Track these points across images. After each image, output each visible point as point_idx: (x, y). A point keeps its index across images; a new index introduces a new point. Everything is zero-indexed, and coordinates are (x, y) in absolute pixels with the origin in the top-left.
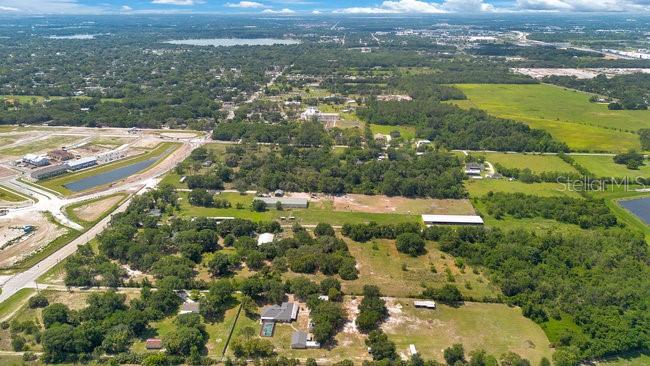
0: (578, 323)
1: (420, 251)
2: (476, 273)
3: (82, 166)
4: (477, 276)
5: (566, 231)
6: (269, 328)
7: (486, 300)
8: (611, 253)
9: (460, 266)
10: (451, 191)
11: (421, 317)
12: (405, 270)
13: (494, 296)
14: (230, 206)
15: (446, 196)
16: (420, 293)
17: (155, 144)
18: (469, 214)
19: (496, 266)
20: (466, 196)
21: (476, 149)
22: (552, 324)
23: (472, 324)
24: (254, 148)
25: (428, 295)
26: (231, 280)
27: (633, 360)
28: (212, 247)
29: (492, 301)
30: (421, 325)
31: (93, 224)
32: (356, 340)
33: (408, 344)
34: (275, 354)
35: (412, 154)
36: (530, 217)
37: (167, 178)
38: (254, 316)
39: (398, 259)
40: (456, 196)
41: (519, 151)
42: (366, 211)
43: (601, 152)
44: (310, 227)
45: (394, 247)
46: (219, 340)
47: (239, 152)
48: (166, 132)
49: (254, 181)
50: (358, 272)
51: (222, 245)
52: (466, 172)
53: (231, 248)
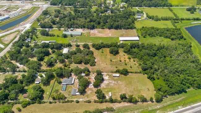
0: (164, 81)
1: (117, 53)
2: (134, 61)
3: (4, 19)
4: (134, 63)
5: (166, 42)
6: (64, 87)
7: (136, 73)
8: (179, 52)
9: (130, 59)
10: (130, 26)
11: (115, 80)
12: (111, 61)
13: (139, 71)
14: (55, 36)
15: (128, 29)
16: (115, 71)
17: (30, 8)
18: (135, 36)
19: (141, 58)
20: (135, 28)
21: (141, 6)
22: (156, 81)
23: (130, 83)
24: (65, 9)
25: (117, 72)
26: (53, 68)
27: (180, 94)
28: (48, 54)
29: (138, 73)
30: (114, 84)
31: (8, 45)
32: (93, 91)
33: (109, 91)
34: (66, 98)
35: (119, 10)
36: (155, 36)
37: (34, 24)
38: (60, 83)
39: (109, 56)
40: (131, 28)
41: (155, 7)
42: (101, 36)
43: (183, 6)
44: (81, 44)
45: (108, 51)
46: (48, 93)
47: (59, 12)
48: (35, 2)
49: (64, 24)
50: (96, 63)
51: (51, 53)
52: (136, 17)
53: (54, 54)
